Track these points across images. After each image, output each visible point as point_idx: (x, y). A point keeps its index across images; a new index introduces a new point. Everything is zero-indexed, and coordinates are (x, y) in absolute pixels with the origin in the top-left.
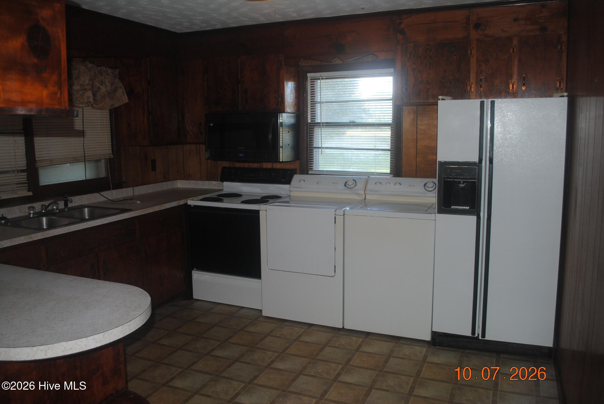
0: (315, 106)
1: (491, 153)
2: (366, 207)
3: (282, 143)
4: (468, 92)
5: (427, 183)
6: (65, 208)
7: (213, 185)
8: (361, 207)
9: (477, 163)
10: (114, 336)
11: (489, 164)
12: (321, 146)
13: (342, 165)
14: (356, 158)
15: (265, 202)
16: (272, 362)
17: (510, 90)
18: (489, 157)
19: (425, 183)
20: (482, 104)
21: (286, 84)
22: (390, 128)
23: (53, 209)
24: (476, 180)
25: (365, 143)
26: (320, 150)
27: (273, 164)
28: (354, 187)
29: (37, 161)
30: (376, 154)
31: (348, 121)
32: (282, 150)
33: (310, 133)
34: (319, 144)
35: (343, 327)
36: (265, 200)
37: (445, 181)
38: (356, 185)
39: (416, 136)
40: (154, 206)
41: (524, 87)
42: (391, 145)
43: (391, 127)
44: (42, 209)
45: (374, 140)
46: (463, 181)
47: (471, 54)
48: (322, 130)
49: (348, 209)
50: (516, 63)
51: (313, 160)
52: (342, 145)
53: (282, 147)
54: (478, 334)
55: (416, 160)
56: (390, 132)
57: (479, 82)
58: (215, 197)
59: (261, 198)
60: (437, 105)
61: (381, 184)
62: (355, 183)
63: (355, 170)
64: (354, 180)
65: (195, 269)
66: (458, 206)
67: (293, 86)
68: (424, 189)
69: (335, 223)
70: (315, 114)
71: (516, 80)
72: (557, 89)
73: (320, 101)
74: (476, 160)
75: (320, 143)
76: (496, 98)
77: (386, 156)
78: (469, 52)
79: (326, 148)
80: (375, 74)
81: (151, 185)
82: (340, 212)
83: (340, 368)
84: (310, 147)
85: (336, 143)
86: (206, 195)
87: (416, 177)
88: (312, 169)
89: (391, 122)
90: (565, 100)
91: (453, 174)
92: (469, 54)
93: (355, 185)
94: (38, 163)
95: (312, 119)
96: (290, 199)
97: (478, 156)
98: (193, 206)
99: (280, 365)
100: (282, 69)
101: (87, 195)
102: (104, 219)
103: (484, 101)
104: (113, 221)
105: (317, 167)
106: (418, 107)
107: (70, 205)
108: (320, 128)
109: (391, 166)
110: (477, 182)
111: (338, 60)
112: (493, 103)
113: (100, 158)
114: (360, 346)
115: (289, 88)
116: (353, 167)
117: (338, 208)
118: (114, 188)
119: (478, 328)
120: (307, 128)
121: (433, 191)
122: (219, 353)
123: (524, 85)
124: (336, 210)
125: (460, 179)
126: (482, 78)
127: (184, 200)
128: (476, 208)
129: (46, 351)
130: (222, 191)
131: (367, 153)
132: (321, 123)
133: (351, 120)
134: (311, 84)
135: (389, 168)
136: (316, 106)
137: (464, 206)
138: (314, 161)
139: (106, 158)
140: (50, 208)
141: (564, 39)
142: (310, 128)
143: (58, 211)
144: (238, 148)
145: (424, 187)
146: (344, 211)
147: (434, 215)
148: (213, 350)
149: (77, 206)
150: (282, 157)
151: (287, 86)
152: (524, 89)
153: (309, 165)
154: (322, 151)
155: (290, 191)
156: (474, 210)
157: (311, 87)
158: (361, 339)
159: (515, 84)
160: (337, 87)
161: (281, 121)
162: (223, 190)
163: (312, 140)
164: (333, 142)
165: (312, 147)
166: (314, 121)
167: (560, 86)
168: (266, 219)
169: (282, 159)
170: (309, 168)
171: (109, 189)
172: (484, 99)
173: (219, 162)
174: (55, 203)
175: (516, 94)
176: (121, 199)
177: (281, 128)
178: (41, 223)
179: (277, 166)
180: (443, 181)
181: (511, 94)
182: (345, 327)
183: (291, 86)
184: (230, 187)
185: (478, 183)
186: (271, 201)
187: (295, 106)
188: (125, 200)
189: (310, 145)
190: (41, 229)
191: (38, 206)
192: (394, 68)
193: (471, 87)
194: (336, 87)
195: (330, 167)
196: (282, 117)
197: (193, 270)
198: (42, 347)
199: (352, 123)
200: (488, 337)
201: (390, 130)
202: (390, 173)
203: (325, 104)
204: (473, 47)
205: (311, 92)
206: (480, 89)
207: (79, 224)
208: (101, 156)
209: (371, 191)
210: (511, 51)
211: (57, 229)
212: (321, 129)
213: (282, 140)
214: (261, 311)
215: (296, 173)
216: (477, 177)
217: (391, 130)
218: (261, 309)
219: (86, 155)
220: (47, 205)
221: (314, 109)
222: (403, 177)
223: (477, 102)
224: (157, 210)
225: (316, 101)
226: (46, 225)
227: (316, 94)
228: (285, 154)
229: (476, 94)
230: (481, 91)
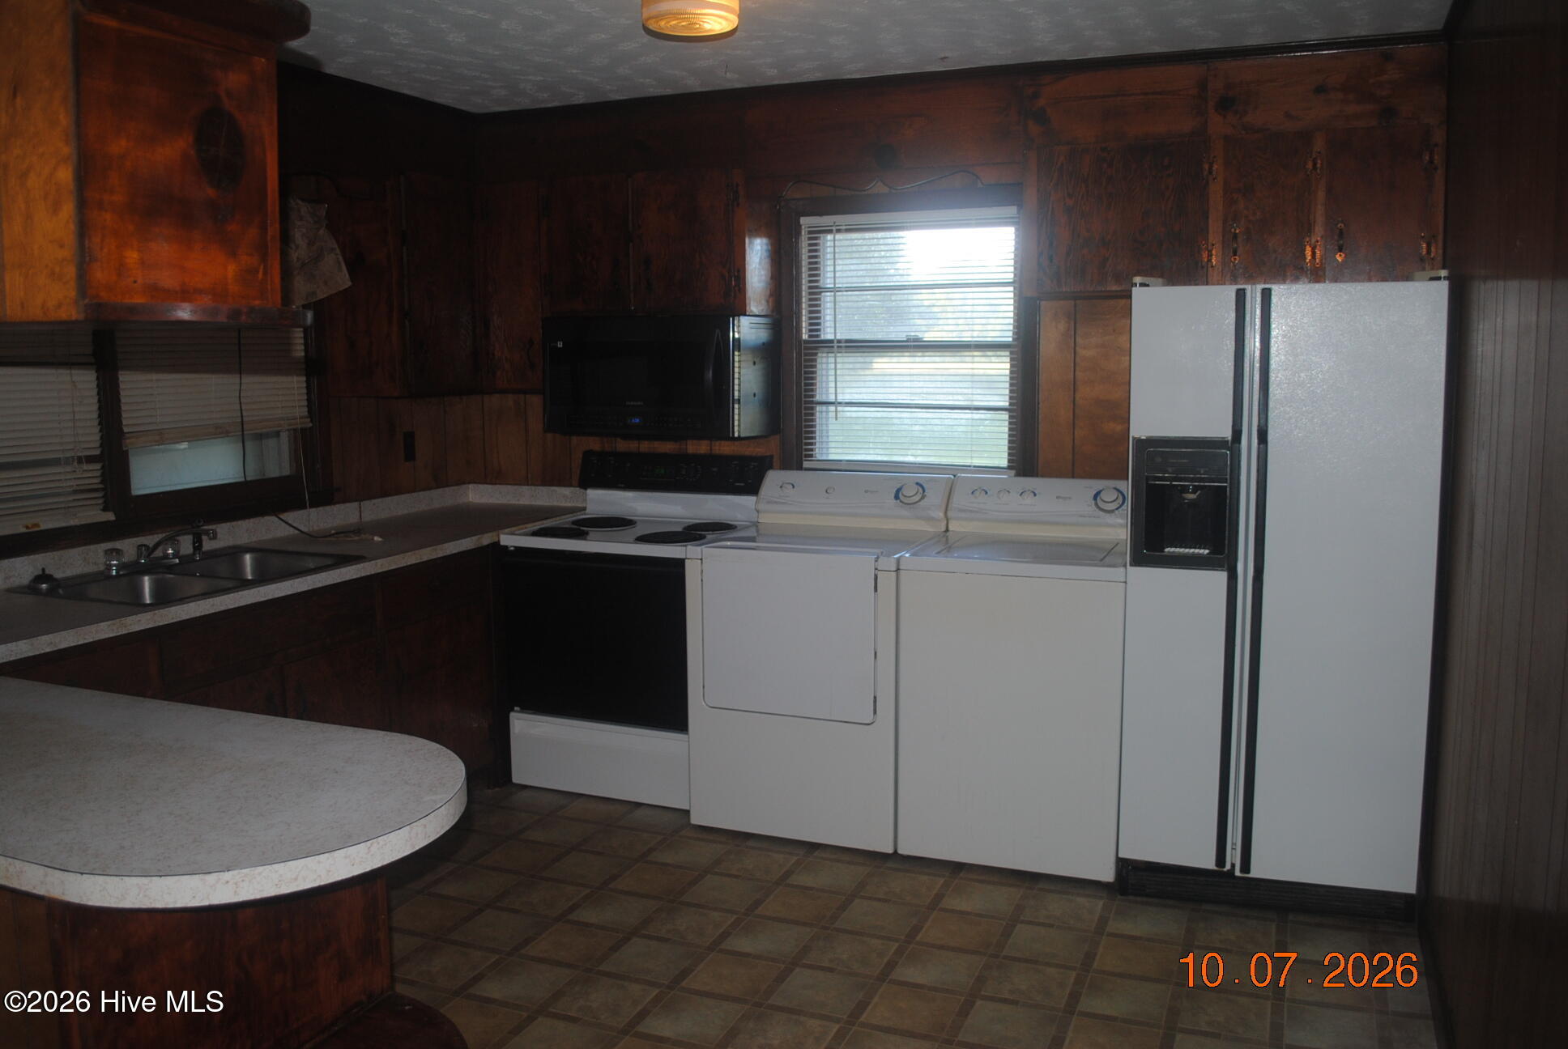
0: (819, 299)
1: (1263, 416)
2: (948, 551)
3: (739, 391)
4: (1203, 267)
5: (1101, 491)
6: (194, 554)
7: (560, 496)
8: (939, 550)
9: (1228, 441)
10: (391, 850)
11: (1259, 444)
12: (836, 399)
13: (888, 446)
14: (922, 428)
15: (695, 539)
16: (724, 936)
17: (1308, 261)
18: (1259, 426)
19: (1094, 493)
20: (1241, 296)
21: (750, 243)
22: (1008, 353)
23: (166, 556)
24: (1226, 482)
25: (945, 390)
26: (832, 408)
27: (713, 443)
28: (920, 501)
29: (127, 435)
30: (973, 419)
31: (902, 336)
32: (739, 408)
33: (806, 367)
34: (827, 394)
35: (896, 851)
36: (694, 533)
37: (1149, 487)
38: (923, 497)
39: (1072, 373)
40: (421, 548)
41: (1340, 255)
42: (1011, 398)
43: (1011, 353)
44: (139, 556)
45: (969, 385)
46: (1194, 486)
47: (1210, 172)
48: (838, 360)
49: (907, 555)
50: (1321, 195)
51: (815, 433)
52: (886, 396)
53: (739, 400)
54: (1233, 865)
55: (1074, 433)
56: (1008, 366)
57: (1230, 242)
58: (567, 526)
59: (685, 528)
60: (1130, 297)
61: (986, 493)
62: (921, 490)
63: (920, 459)
64: (917, 484)
65: (516, 708)
66: (1181, 547)
67: (765, 247)
68: (1093, 506)
69: (876, 589)
70: (819, 318)
71: (1322, 237)
72: (1422, 260)
73: (832, 286)
74: (1227, 433)
75: (832, 390)
76: (1274, 283)
77: (998, 423)
78: (1206, 167)
79: (846, 403)
80: (971, 220)
81: (403, 497)
82: (888, 563)
83: (894, 948)
84: (806, 402)
85: (871, 390)
86: (545, 522)
87: (1073, 477)
88: (811, 456)
89: (1011, 339)
90: (1443, 287)
91: (1170, 470)
92: (1205, 173)
93: (921, 496)
94: (129, 438)
95: (810, 330)
96: (757, 531)
97: (1231, 424)
98: (512, 548)
99: (742, 944)
100: (738, 205)
101: (247, 521)
102: (300, 579)
103: (1244, 290)
104: (320, 585)
105: (825, 451)
106: (1078, 302)
107: (208, 545)
108: (833, 355)
109: (1009, 448)
110: (1228, 489)
111: (880, 183)
112: (1266, 295)
113: (279, 429)
114: (939, 897)
115: (757, 253)
116: (914, 452)
117: (882, 553)
118: (315, 504)
119: (1233, 849)
120: (799, 354)
121: (1117, 512)
122: (589, 915)
123: (1340, 251)
124: (878, 558)
125: (1185, 480)
126: (1237, 231)
127: (490, 534)
128: (1226, 551)
129: (236, 884)
130: (583, 512)
131: (949, 416)
132: (835, 342)
133: (909, 334)
134: (810, 245)
135: (1006, 455)
136: (822, 299)
137: (1195, 548)
138: (817, 438)
139: (294, 427)
140: (158, 553)
141: (1439, 136)
142: (806, 355)
143: (177, 561)
144: (628, 403)
145: (1093, 502)
146: (898, 560)
147: (1122, 569)
148: (572, 909)
149: (224, 549)
150: (739, 426)
151: (752, 249)
152: (1340, 260)
153: (804, 447)
154: (836, 411)
155: (758, 511)
156: (1222, 556)
157: (810, 251)
158: (942, 881)
159: (1318, 247)
160: (875, 251)
161: (737, 336)
162: (584, 509)
163: (812, 384)
164: (864, 390)
165: (812, 402)
166: (818, 336)
167: (1429, 252)
168: (702, 580)
169: (739, 432)
170: (804, 453)
171: (303, 507)
172: (1243, 284)
173: (575, 439)
174: (172, 540)
175: (1320, 273)
176: (333, 532)
177: (736, 353)
178: (138, 592)
179: (724, 448)
180: (1145, 485)
181: (1309, 272)
182: (900, 852)
183: (762, 250)
184: (602, 501)
185: (1231, 492)
186: (710, 536)
187: (771, 300)
188: (343, 532)
189: (806, 396)
190: (138, 606)
191: (129, 547)
192: (1020, 206)
193: (1211, 255)
194: (872, 251)
195: (855, 451)
196: (739, 326)
197: (513, 710)
198: (227, 876)
199: (914, 342)
200: (1256, 872)
201: (1008, 360)
202: (1009, 468)
203: (845, 293)
204: (1215, 157)
205: (810, 263)
206: (1233, 260)
207: (240, 593)
208: (282, 422)
209: (961, 511)
210: (1310, 165)
211: (185, 605)
212: (835, 357)
213: (739, 385)
214: (687, 812)
215: (771, 467)
216: (1228, 477)
217: (1012, 359)
218: (688, 808)
219: (245, 419)
220: (151, 546)
221: (816, 306)
222: (1042, 476)
223: (1229, 292)
224: (425, 559)
225: (822, 286)
226: (151, 596)
227: (822, 268)
228: (745, 419)
229: (1222, 270)
230: (1234, 263)
